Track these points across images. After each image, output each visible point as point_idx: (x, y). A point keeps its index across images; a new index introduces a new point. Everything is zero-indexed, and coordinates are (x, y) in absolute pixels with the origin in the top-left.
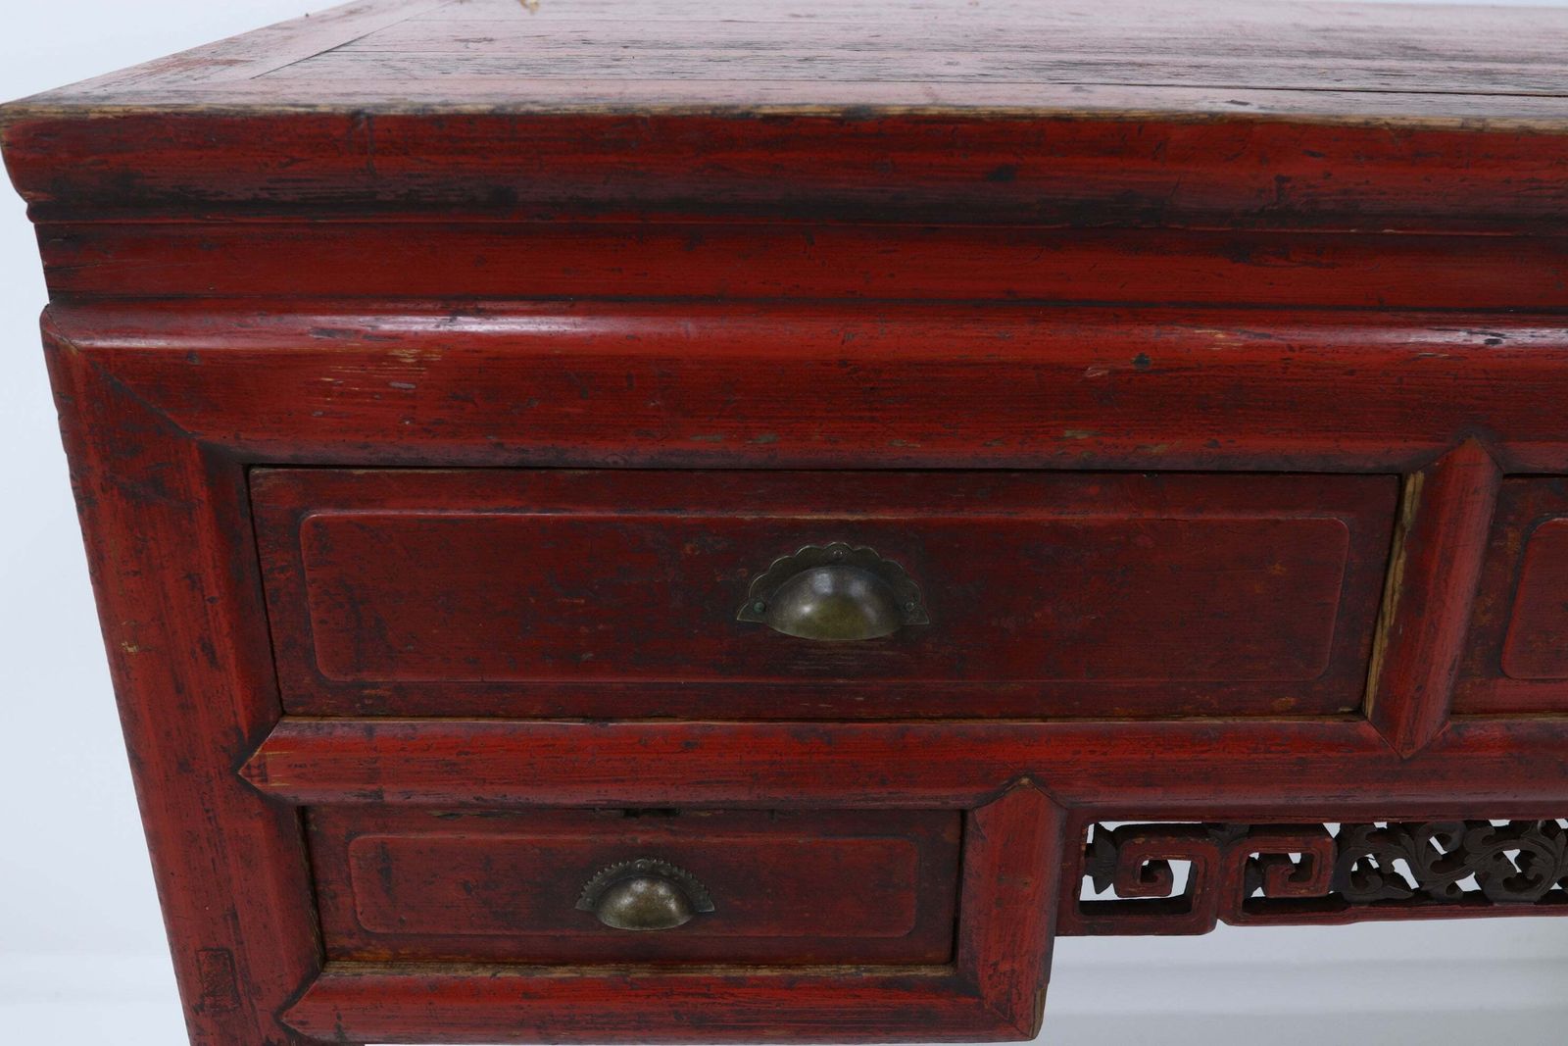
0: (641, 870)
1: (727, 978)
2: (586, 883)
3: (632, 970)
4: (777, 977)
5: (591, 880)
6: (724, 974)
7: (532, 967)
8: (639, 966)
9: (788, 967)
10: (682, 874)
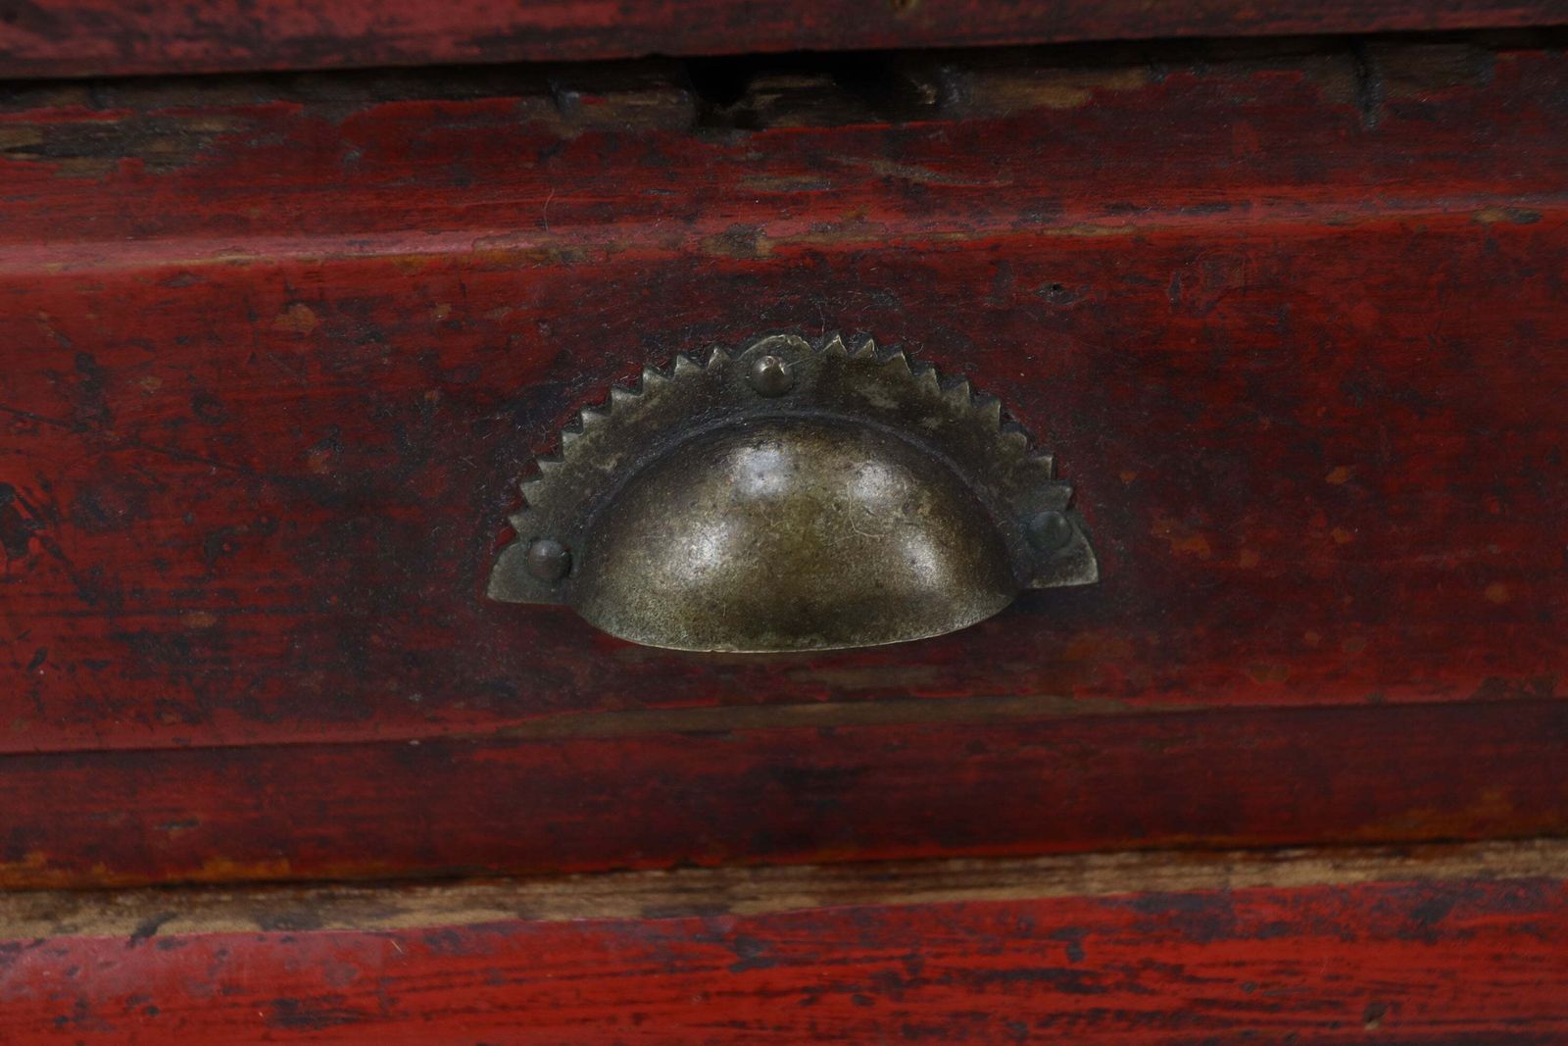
0: (774, 387)
1: (1149, 900)
2: (533, 472)
3: (738, 889)
4: (1365, 888)
5: (554, 452)
6: (1137, 885)
7: (311, 894)
8: (767, 872)
9: (1403, 848)
10: (960, 398)
